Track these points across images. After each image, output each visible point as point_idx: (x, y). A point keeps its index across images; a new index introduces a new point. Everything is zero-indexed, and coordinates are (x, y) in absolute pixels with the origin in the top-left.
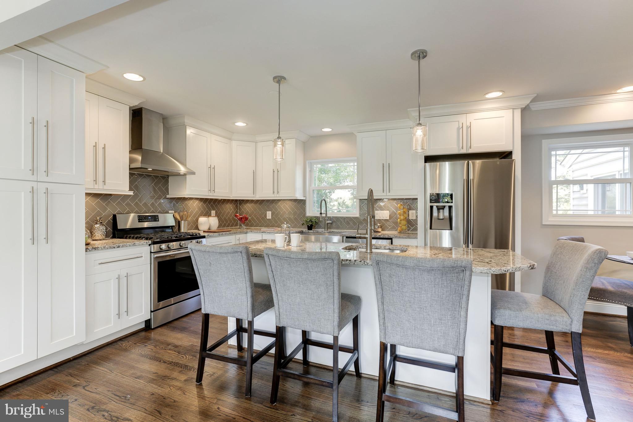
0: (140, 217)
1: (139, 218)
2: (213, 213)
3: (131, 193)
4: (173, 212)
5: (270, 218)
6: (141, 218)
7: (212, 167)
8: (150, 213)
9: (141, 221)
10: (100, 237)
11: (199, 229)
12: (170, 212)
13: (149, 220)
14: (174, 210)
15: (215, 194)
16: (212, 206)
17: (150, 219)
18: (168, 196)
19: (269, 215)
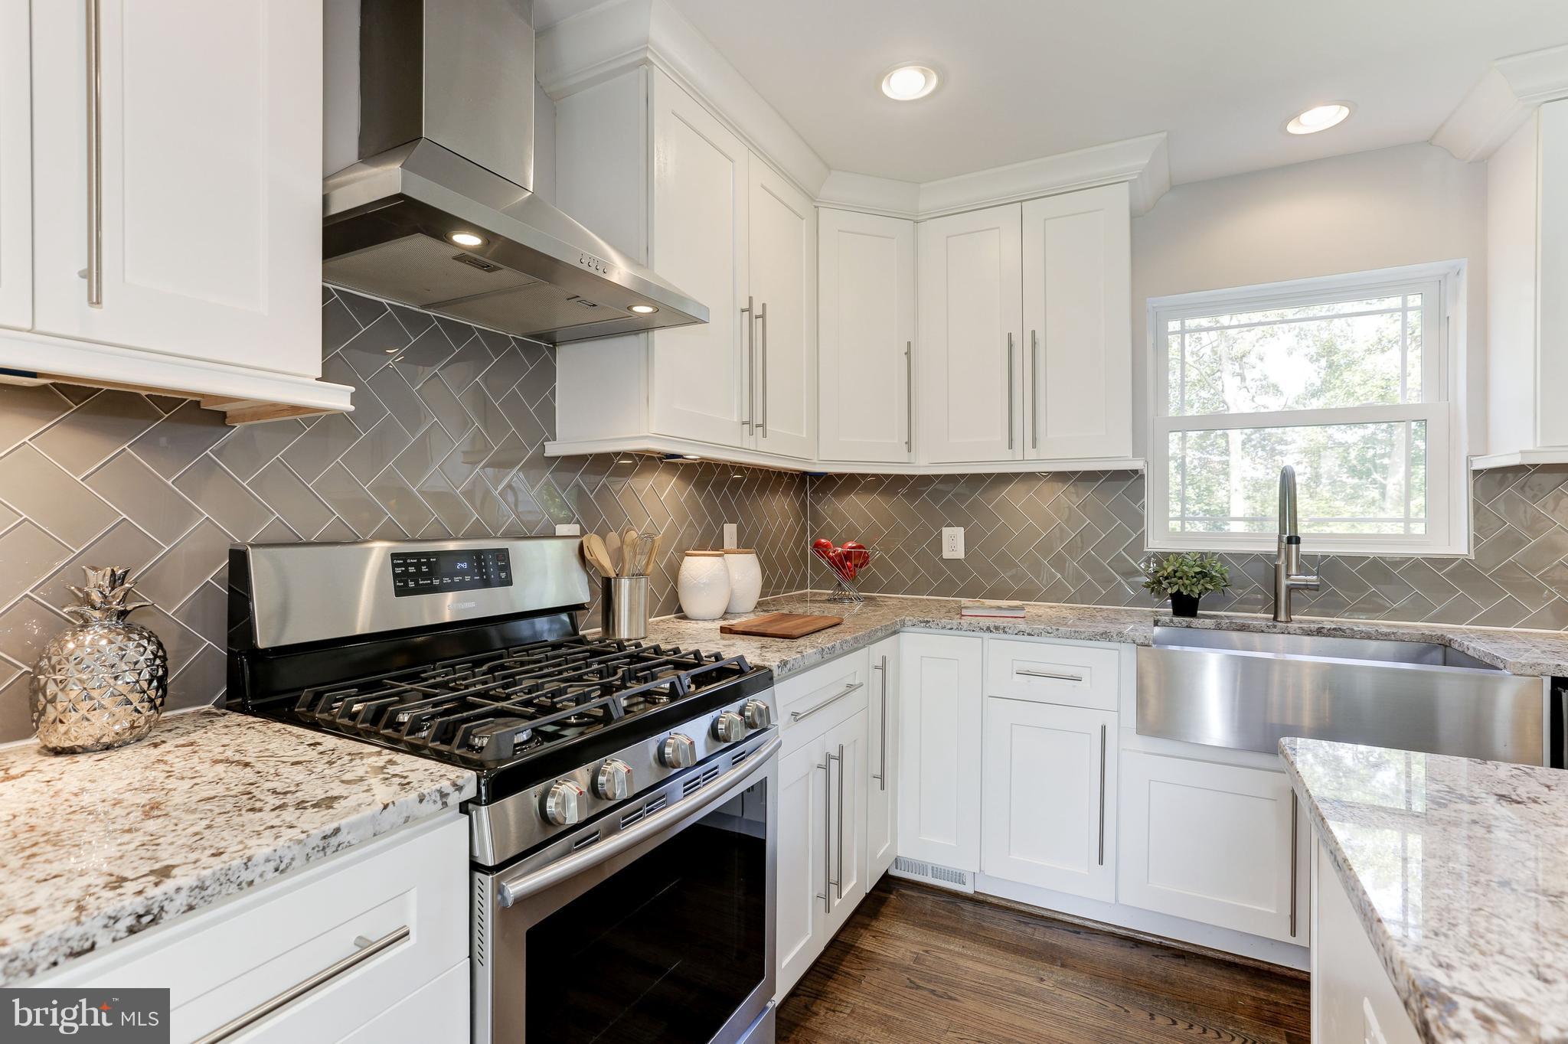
0: (406, 565)
1: (398, 570)
2: (730, 531)
3: (338, 398)
4: (574, 529)
5: (960, 554)
6: (412, 570)
7: (757, 310)
8: (465, 538)
9: (411, 584)
10: (106, 723)
11: (680, 610)
12: (562, 529)
13: (457, 579)
14: (578, 522)
15: (764, 445)
16: (725, 502)
17: (462, 573)
18: (552, 449)
19: (954, 542)
